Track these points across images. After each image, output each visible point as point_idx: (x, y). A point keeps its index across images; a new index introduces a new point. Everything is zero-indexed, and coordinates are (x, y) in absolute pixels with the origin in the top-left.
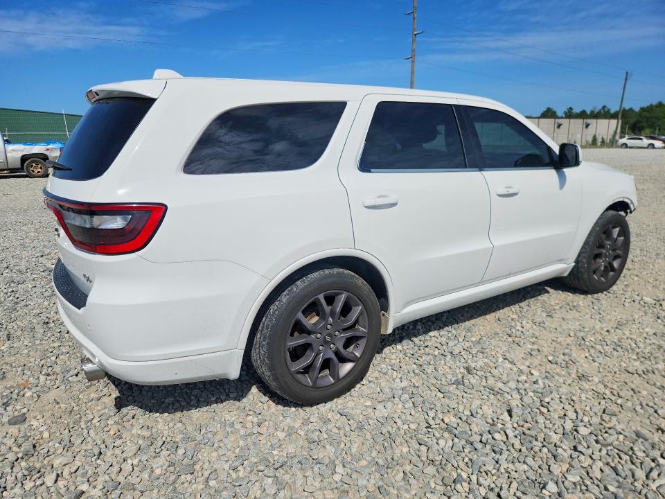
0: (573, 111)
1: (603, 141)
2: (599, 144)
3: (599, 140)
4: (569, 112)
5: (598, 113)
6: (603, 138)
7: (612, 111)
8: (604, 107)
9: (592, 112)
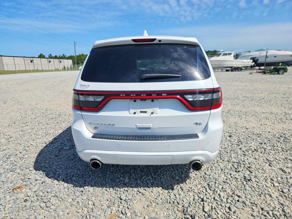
0: (52, 56)
1: (68, 68)
2: (67, 69)
3: (66, 68)
4: (50, 56)
5: (62, 57)
6: (67, 67)
7: (67, 56)
8: (63, 55)
9: (59, 56)
